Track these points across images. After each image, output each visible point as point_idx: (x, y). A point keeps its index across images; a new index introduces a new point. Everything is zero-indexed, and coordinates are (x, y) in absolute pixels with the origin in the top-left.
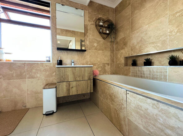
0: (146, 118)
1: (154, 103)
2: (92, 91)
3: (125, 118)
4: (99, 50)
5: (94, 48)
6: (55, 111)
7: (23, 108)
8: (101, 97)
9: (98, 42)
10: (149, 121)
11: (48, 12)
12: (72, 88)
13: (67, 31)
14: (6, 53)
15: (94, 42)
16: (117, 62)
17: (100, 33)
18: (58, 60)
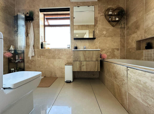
0: (145, 91)
1: (152, 76)
2: (99, 70)
3: (126, 93)
4: (108, 37)
5: (103, 35)
6: (72, 81)
7: (55, 76)
8: (107, 76)
9: (107, 30)
10: (148, 94)
11: (68, 14)
12: (83, 66)
13: (82, 26)
14: (47, 44)
15: (103, 31)
16: (127, 47)
17: (109, 21)
18: (74, 47)
